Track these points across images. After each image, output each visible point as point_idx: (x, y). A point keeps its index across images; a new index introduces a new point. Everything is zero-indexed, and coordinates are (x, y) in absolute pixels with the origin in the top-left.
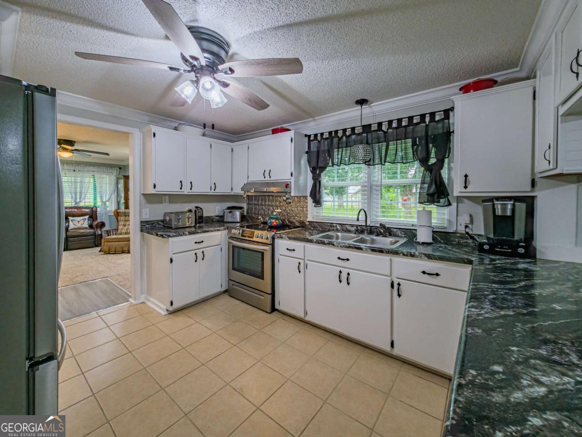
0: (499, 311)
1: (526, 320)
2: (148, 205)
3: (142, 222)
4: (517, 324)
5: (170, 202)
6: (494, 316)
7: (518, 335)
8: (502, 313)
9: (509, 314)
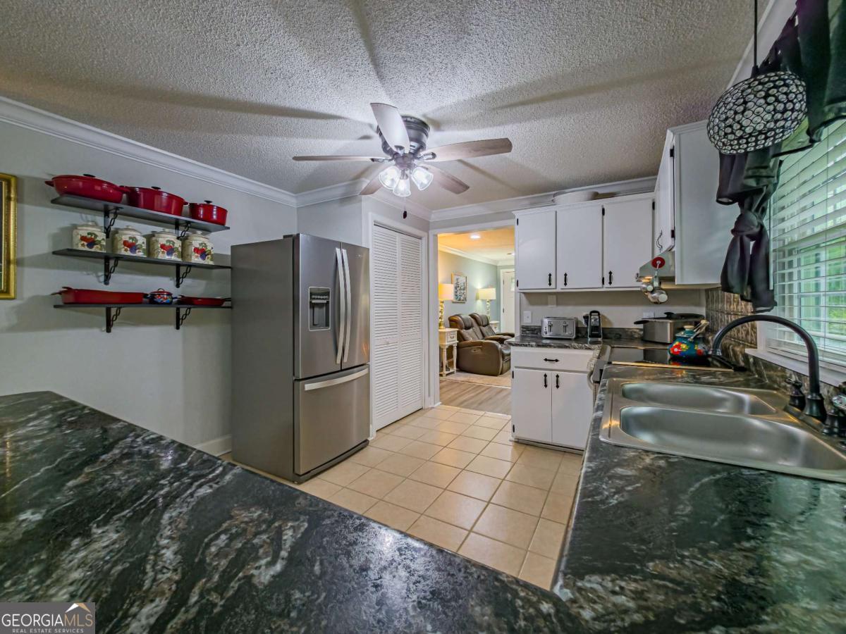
0: (122, 451)
1: (77, 459)
2: (531, 307)
3: (523, 327)
4: (84, 449)
5: (558, 304)
6: (120, 443)
7: (74, 441)
8: (116, 451)
9: (106, 455)
